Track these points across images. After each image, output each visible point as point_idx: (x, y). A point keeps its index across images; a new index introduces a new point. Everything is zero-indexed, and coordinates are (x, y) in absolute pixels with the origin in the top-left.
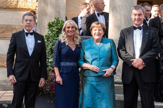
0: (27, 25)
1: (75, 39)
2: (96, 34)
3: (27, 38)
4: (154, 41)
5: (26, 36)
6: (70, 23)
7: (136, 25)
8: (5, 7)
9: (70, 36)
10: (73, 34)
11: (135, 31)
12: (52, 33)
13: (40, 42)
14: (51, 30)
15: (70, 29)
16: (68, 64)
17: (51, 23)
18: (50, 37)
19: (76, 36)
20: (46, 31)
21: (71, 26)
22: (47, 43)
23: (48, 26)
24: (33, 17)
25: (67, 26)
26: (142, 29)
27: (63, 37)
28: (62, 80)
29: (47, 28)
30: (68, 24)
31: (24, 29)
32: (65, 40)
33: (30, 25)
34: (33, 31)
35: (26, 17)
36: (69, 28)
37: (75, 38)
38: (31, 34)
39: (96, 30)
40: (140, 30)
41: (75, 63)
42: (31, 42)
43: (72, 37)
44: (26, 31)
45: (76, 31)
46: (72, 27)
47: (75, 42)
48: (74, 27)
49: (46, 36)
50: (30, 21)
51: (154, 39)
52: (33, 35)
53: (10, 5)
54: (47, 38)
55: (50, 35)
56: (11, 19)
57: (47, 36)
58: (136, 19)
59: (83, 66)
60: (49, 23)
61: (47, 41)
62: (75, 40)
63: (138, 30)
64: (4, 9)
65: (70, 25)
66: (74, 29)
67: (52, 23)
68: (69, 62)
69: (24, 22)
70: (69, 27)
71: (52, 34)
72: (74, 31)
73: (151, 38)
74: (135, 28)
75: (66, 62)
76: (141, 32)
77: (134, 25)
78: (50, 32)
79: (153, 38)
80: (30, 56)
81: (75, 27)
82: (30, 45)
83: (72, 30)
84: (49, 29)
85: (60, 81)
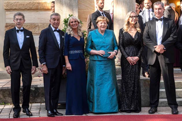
0: (18, 23)
1: (78, 31)
2: (102, 26)
3: (18, 34)
4: (173, 29)
5: (17, 32)
6: (73, 18)
7: (158, 17)
8: (28, 8)
9: (75, 29)
10: (76, 27)
11: (157, 22)
13: (29, 37)
15: (74, 23)
16: (76, 52)
17: (66, 19)
19: (80, 28)
21: (74, 20)
24: (22, 16)
25: (71, 21)
26: (163, 21)
27: (69, 30)
28: (71, 66)
30: (72, 19)
31: (16, 27)
32: (71, 33)
33: (20, 23)
34: (23, 27)
35: (17, 17)
38: (22, 31)
39: (102, 23)
40: (161, 21)
41: (81, 51)
42: (21, 37)
43: (76, 29)
44: (17, 29)
45: (79, 24)
46: (75, 22)
50: (20, 20)
51: (173, 28)
52: (23, 32)
53: (33, 7)
56: (34, 18)
57: (64, 30)
58: (157, 13)
59: (91, 52)
63: (159, 21)
64: (28, 10)
65: (73, 20)
68: (77, 50)
69: (15, 21)
70: (72, 22)
72: (77, 24)
73: (170, 27)
74: (157, 20)
75: (74, 51)
76: (162, 23)
77: (156, 18)
79: (171, 27)
80: (21, 49)
81: (78, 21)
82: (20, 40)
84: (65, 24)
85: (69, 67)
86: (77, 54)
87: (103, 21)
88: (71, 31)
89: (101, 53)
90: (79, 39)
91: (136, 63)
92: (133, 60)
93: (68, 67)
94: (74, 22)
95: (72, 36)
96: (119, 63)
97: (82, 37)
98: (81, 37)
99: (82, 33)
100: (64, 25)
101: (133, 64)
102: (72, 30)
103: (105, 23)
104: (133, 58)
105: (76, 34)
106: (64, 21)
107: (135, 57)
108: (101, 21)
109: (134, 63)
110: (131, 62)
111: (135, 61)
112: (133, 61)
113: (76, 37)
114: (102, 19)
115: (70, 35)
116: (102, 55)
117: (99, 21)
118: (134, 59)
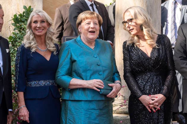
1: (47, 42)
6: (38, 14)
12: (20, 32)
14: (18, 28)
15: (38, 25)
16: (42, 83)
17: (18, 16)
18: (18, 40)
19: (50, 36)
20: (11, 29)
21: (40, 19)
22: (12, 50)
23: (13, 21)
25: (34, 19)
28: (29, 114)
29: (12, 24)
32: (32, 44)
36: (36, 24)
37: (48, 40)
39: (89, 24)
43: (43, 37)
46: (42, 21)
47: (48, 46)
48: (44, 22)
49: (11, 38)
54: (12, 42)
55: (18, 35)
57: (13, 37)
60: (15, 16)
61: (13, 46)
62: (48, 44)
65: (37, 17)
66: (45, 24)
67: (20, 15)
70: (36, 22)
71: (21, 34)
72: (45, 28)
75: (39, 80)
78: (17, 31)
81: (47, 22)
83: (41, 26)
84: (15, 25)
85: (25, 116)
86: (45, 87)
87: (92, 18)
88: (33, 39)
89: (97, 86)
90: (48, 58)
91: (160, 107)
92: (153, 101)
93: (22, 116)
94: (39, 23)
95: (33, 50)
96: (124, 107)
97: (55, 53)
98: (52, 52)
99: (54, 46)
100: (14, 27)
101: (154, 110)
102: (35, 37)
103: (95, 24)
104: (153, 98)
105: (43, 46)
106: (13, 19)
107: (156, 95)
108: (87, 18)
109: (155, 108)
110: (149, 107)
111: (157, 104)
112: (153, 104)
113: (42, 53)
114: (88, 16)
115: (29, 48)
116: (97, 90)
117: (84, 19)
118: (156, 99)
